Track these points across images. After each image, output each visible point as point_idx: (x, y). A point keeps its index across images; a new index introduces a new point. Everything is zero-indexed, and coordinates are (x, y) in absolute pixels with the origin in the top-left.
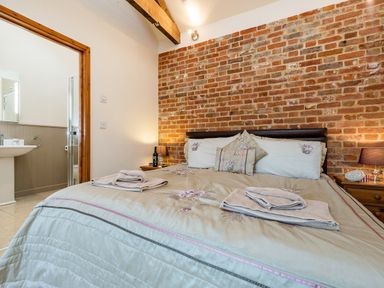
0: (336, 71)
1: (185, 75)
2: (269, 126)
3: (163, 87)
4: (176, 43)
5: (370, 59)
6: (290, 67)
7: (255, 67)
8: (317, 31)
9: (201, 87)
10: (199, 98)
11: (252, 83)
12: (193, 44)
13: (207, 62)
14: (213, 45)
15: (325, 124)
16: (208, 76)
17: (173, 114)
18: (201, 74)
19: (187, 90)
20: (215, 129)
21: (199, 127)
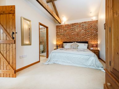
0: (89, 32)
1: (62, 31)
2: (79, 41)
3: (57, 33)
4: (60, 24)
5: (94, 31)
6: (82, 31)
7: (76, 30)
8: (87, 25)
9: (66, 33)
10: (65, 35)
11: (76, 33)
12: (64, 24)
13: (67, 28)
14: (68, 25)
15: (88, 41)
16: (67, 31)
17: (60, 38)
18: (66, 30)
19: (63, 33)
20: (69, 41)
21: (65, 41)
